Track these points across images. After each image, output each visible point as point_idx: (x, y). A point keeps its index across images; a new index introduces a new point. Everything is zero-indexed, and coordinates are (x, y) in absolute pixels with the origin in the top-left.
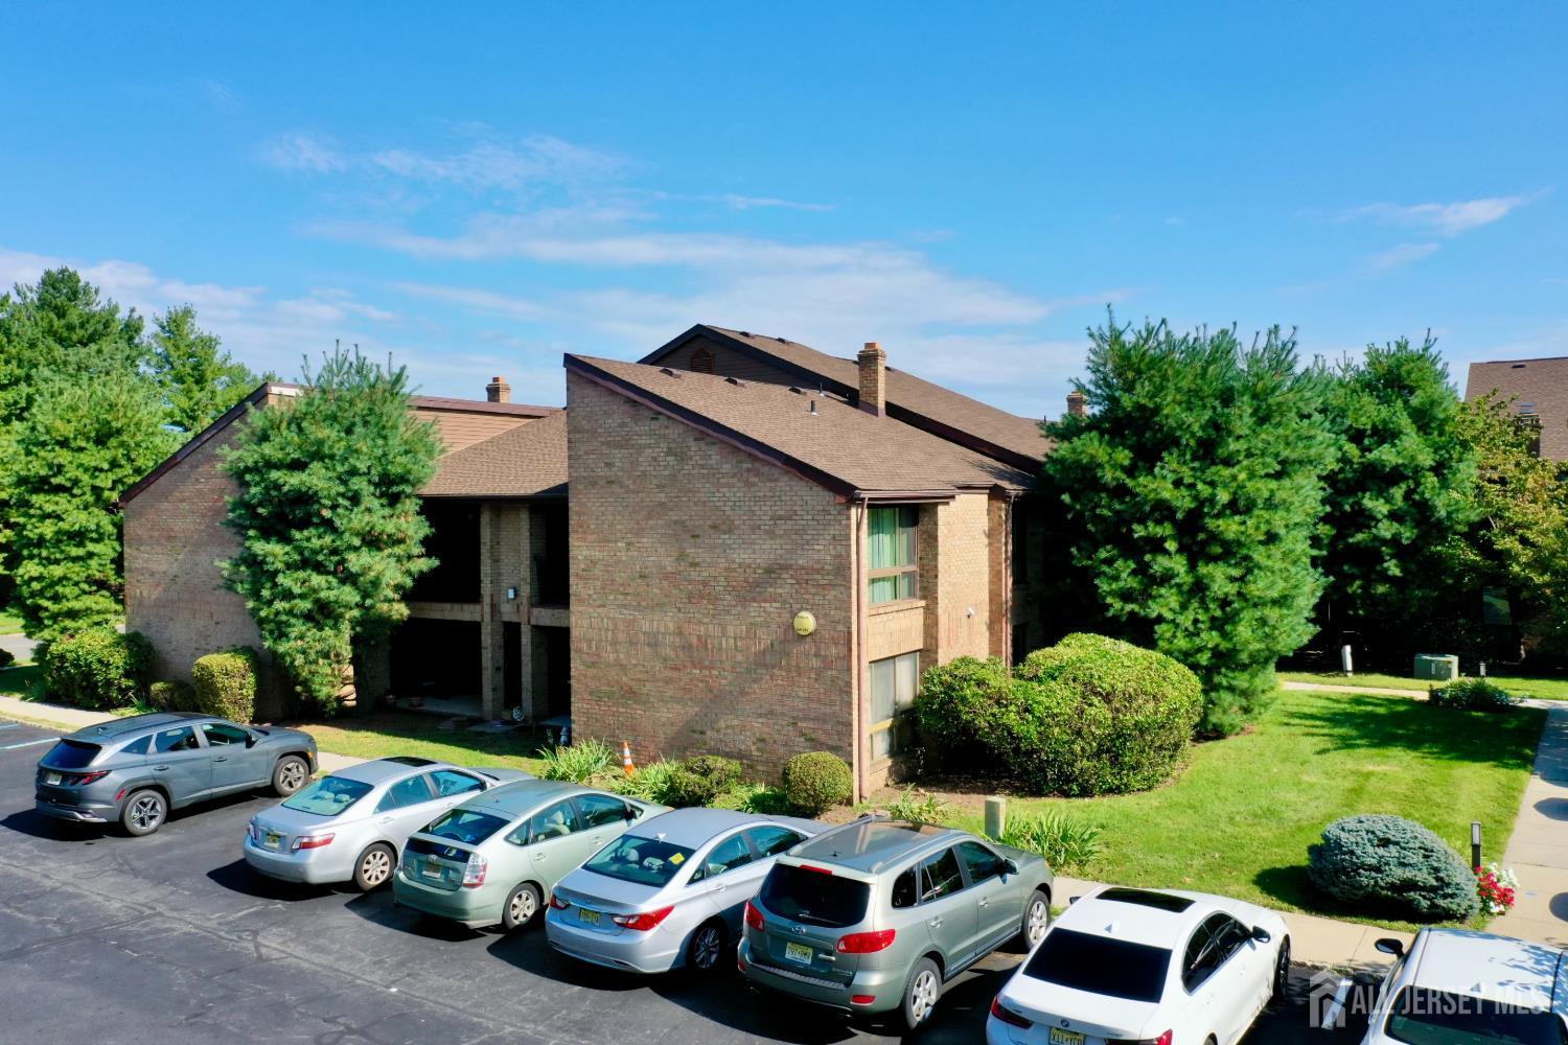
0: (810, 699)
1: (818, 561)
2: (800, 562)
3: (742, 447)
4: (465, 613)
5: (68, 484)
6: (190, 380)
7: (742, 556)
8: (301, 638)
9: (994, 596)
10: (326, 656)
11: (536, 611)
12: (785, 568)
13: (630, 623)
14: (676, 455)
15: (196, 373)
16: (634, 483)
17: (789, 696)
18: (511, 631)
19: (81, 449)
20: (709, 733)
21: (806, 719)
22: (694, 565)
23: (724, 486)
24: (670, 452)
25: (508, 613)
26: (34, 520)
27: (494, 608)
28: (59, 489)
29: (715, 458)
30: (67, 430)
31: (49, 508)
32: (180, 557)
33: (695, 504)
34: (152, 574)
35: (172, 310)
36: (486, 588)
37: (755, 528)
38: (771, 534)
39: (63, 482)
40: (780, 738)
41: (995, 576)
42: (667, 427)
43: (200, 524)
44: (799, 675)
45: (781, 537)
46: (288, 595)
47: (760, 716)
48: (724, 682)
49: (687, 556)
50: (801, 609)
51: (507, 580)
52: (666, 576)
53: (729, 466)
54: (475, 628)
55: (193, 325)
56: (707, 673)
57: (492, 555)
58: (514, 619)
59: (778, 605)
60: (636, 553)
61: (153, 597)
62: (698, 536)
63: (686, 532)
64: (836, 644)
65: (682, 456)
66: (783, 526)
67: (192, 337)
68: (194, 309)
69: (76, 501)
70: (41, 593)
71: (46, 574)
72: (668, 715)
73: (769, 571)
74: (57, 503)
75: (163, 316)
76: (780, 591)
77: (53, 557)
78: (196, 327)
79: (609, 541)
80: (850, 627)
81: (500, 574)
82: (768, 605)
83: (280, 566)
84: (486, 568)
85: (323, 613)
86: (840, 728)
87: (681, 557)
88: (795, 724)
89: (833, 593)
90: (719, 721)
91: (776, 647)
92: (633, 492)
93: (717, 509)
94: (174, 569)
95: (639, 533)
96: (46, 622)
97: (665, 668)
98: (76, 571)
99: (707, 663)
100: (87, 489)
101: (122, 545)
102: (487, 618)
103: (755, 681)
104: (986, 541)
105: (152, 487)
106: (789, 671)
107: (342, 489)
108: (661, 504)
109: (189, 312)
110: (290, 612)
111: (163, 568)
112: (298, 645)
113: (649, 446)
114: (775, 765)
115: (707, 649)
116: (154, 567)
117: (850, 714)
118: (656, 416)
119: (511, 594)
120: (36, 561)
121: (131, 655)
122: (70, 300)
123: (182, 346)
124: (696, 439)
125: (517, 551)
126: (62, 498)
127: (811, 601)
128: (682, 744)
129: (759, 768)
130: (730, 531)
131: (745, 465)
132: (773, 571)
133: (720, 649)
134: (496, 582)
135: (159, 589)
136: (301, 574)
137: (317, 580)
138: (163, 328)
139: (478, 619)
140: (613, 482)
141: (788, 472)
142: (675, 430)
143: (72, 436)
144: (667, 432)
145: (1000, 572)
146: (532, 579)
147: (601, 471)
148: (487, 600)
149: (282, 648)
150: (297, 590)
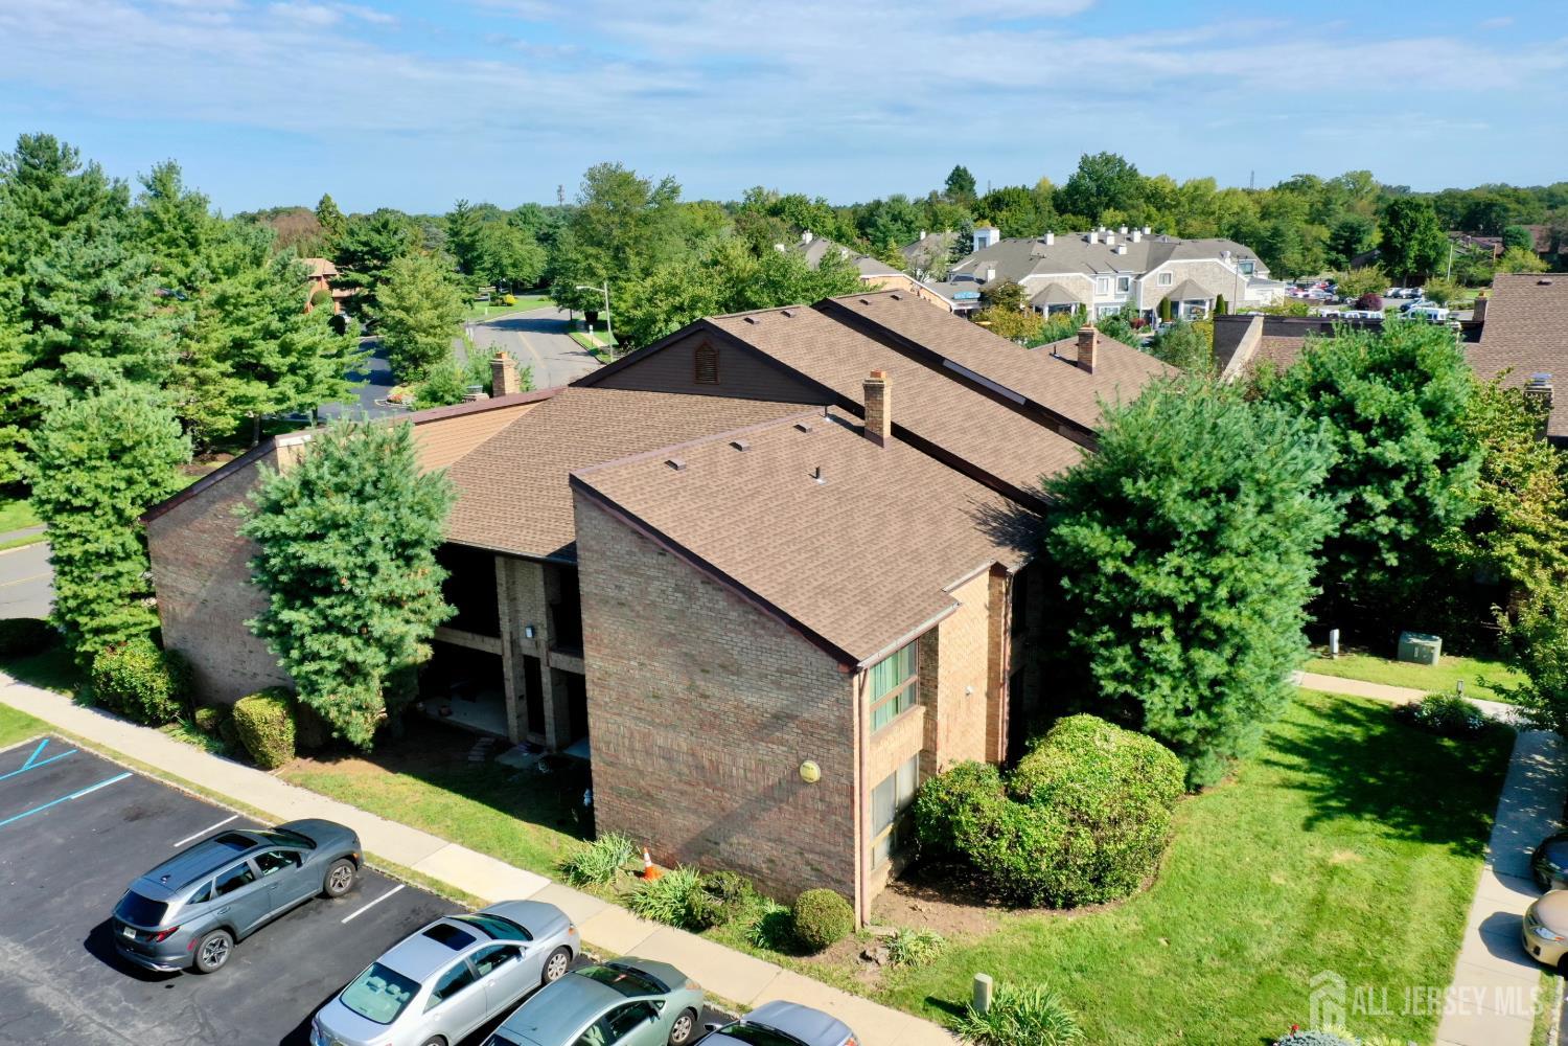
0: (815, 836)
1: (822, 719)
2: (806, 715)
3: (748, 600)
4: (488, 645)
5: (89, 505)
6: (183, 242)
7: (750, 698)
8: (333, 692)
9: (993, 665)
10: (359, 708)
11: (554, 656)
12: (792, 717)
13: (646, 736)
14: (684, 592)
15: (189, 236)
16: (644, 609)
17: (796, 829)
18: (531, 666)
19: (95, 468)
20: (722, 845)
21: (812, 851)
22: (704, 696)
23: (731, 631)
24: (677, 588)
25: (527, 648)
26: (61, 539)
27: (514, 643)
28: (82, 509)
29: (722, 604)
30: (80, 450)
31: (73, 529)
32: (208, 584)
33: (705, 641)
34: (182, 594)
35: (157, 169)
36: (505, 626)
37: (764, 676)
38: (778, 685)
39: (84, 503)
40: (789, 864)
41: (994, 647)
42: (674, 565)
43: (223, 557)
44: (806, 813)
45: (787, 689)
46: (315, 656)
47: (770, 840)
48: (736, 805)
49: (698, 687)
50: (807, 758)
51: (524, 618)
52: (678, 701)
53: (735, 614)
54: (497, 660)
55: (179, 181)
56: (719, 793)
57: (508, 595)
58: (533, 653)
59: (785, 749)
60: (648, 675)
61: (186, 615)
62: (708, 672)
63: (695, 665)
64: (840, 795)
65: (691, 597)
66: (788, 681)
67: (180, 196)
68: (178, 164)
69: (99, 521)
70: (78, 609)
71: (80, 593)
72: (684, 823)
73: (776, 717)
74: (81, 523)
75: (148, 174)
76: (787, 737)
77: (84, 576)
78: (183, 184)
79: (622, 658)
80: (852, 782)
81: (517, 611)
82: (775, 747)
83: (306, 630)
84: (503, 608)
85: (352, 672)
86: (843, 865)
87: (691, 688)
88: (801, 854)
89: (837, 749)
90: (731, 836)
91: (784, 784)
92: (643, 617)
93: (726, 651)
94: (203, 594)
95: (652, 656)
96: (87, 636)
97: (680, 781)
98: (108, 590)
99: (719, 785)
100: (109, 509)
101: (149, 562)
102: (508, 653)
103: (764, 810)
104: (987, 613)
105: (172, 513)
106: (796, 808)
107: (359, 561)
108: (672, 635)
109: (174, 167)
110: (320, 672)
111: (193, 590)
112: (329, 699)
113: (657, 578)
114: (784, 884)
115: (718, 772)
116: (183, 588)
117: (853, 856)
118: (663, 553)
119: (529, 633)
120: (69, 578)
121: (173, 680)
122: (50, 170)
123: (171, 208)
124: (702, 582)
125: (532, 592)
126: (84, 518)
127: (816, 752)
128: (697, 852)
129: (770, 883)
130: (738, 673)
131: (751, 617)
132: (780, 719)
133: (731, 776)
134: (513, 620)
135: (190, 609)
136: (327, 637)
137: (343, 643)
138: (149, 187)
139: (500, 653)
140: (623, 604)
141: (791, 632)
142: (683, 570)
143: (86, 456)
144: (674, 569)
145: (999, 644)
146: (548, 625)
147: (611, 592)
148: (506, 637)
149: (316, 702)
150: (325, 653)
